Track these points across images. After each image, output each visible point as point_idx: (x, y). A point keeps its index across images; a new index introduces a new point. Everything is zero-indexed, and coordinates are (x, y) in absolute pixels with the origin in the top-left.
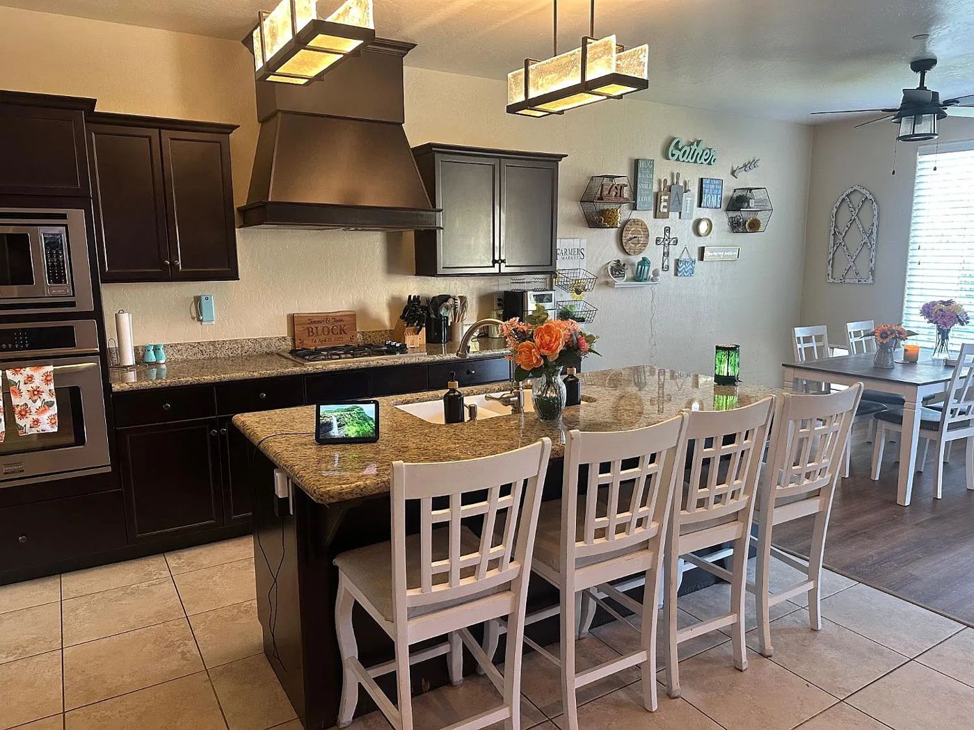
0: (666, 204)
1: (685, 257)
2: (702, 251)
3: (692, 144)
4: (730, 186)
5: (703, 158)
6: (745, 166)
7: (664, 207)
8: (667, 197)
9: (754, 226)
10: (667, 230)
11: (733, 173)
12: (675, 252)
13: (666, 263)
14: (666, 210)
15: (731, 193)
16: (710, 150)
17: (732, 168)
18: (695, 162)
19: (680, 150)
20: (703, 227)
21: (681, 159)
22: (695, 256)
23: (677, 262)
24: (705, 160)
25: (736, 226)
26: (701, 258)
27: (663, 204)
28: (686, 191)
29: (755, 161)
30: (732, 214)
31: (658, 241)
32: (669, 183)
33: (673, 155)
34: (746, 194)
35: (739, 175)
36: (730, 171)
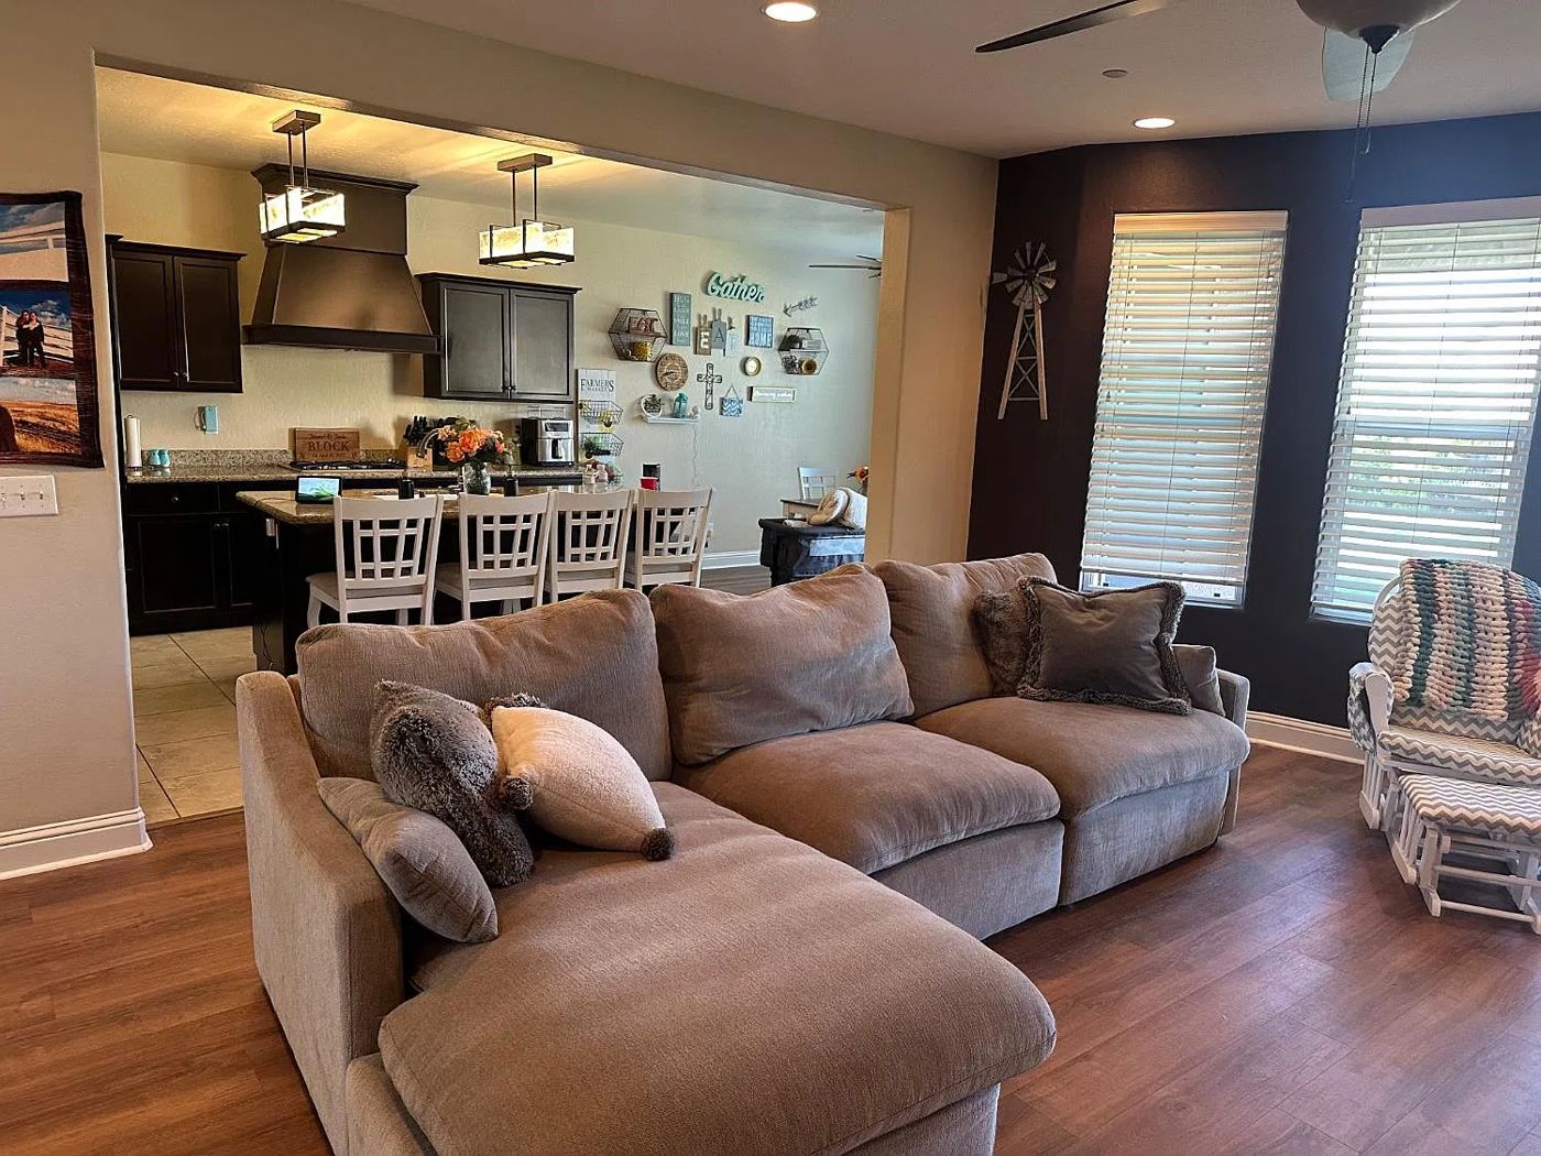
0: (706, 340)
1: (731, 396)
2: (750, 390)
3: (736, 280)
4: (782, 325)
5: (750, 293)
6: (800, 304)
7: (705, 343)
8: (708, 334)
9: (811, 367)
10: (710, 366)
11: (786, 311)
12: (720, 391)
13: (709, 401)
14: (707, 347)
15: (784, 332)
16: (757, 287)
17: (786, 306)
18: (740, 298)
19: (722, 286)
20: (751, 366)
21: (722, 293)
22: (744, 396)
23: (722, 400)
24: (752, 297)
25: (790, 367)
26: (750, 397)
27: (703, 340)
28: (730, 328)
29: (811, 299)
30: (785, 354)
31: (699, 376)
32: (710, 319)
33: (713, 291)
34: (800, 334)
35: (793, 314)
36: (783, 309)
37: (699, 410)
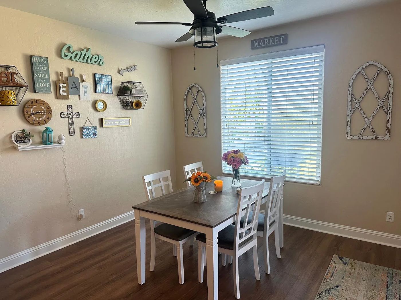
0: (64, 89)
1: (88, 125)
2: (101, 121)
3: (83, 50)
4: (118, 80)
5: (93, 59)
6: (128, 68)
7: (63, 91)
8: (65, 85)
9: (138, 105)
10: (70, 107)
11: (119, 72)
12: (78, 123)
13: (72, 130)
14: (65, 94)
15: (119, 85)
16: (98, 56)
17: (118, 69)
18: (87, 62)
19: (72, 53)
20: (100, 106)
21: (73, 58)
22: (97, 124)
23: (82, 129)
24: (96, 62)
25: (126, 105)
26: (102, 125)
27: (62, 90)
28: (83, 81)
29: (134, 66)
30: (122, 98)
31: (62, 115)
32: (66, 74)
33: (66, 56)
34: (130, 85)
35: (124, 74)
36: (117, 71)
37: (64, 137)
